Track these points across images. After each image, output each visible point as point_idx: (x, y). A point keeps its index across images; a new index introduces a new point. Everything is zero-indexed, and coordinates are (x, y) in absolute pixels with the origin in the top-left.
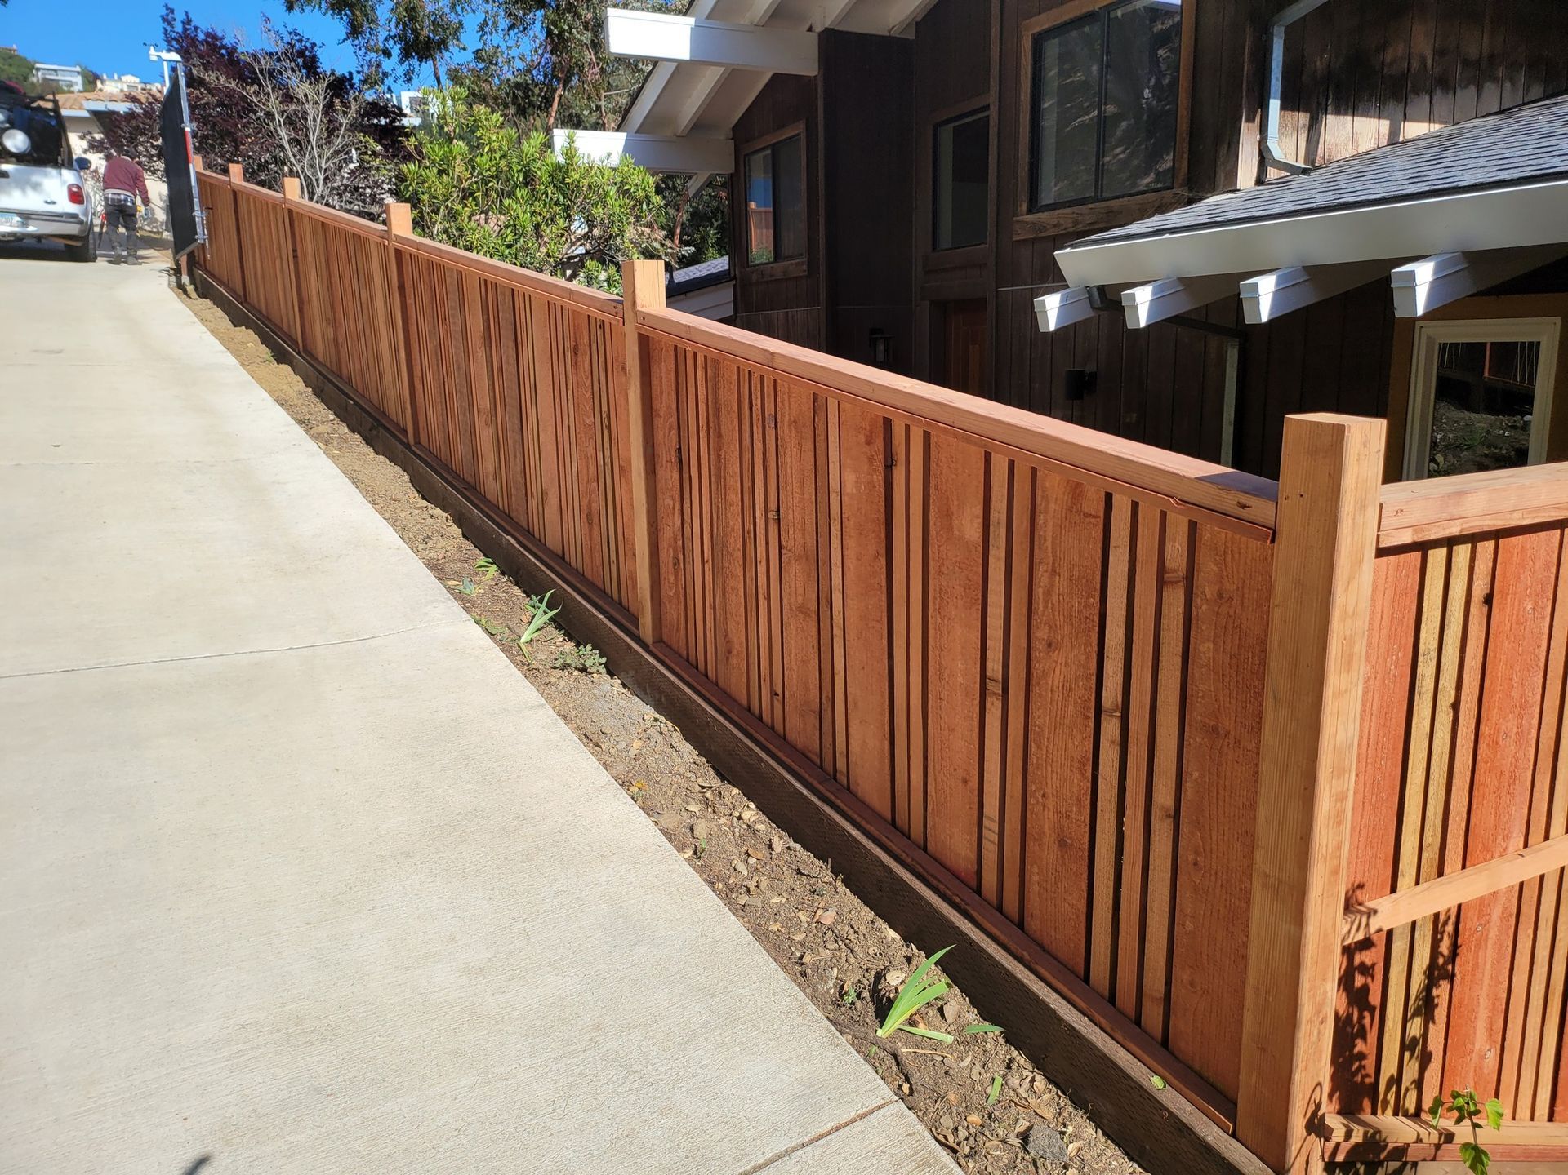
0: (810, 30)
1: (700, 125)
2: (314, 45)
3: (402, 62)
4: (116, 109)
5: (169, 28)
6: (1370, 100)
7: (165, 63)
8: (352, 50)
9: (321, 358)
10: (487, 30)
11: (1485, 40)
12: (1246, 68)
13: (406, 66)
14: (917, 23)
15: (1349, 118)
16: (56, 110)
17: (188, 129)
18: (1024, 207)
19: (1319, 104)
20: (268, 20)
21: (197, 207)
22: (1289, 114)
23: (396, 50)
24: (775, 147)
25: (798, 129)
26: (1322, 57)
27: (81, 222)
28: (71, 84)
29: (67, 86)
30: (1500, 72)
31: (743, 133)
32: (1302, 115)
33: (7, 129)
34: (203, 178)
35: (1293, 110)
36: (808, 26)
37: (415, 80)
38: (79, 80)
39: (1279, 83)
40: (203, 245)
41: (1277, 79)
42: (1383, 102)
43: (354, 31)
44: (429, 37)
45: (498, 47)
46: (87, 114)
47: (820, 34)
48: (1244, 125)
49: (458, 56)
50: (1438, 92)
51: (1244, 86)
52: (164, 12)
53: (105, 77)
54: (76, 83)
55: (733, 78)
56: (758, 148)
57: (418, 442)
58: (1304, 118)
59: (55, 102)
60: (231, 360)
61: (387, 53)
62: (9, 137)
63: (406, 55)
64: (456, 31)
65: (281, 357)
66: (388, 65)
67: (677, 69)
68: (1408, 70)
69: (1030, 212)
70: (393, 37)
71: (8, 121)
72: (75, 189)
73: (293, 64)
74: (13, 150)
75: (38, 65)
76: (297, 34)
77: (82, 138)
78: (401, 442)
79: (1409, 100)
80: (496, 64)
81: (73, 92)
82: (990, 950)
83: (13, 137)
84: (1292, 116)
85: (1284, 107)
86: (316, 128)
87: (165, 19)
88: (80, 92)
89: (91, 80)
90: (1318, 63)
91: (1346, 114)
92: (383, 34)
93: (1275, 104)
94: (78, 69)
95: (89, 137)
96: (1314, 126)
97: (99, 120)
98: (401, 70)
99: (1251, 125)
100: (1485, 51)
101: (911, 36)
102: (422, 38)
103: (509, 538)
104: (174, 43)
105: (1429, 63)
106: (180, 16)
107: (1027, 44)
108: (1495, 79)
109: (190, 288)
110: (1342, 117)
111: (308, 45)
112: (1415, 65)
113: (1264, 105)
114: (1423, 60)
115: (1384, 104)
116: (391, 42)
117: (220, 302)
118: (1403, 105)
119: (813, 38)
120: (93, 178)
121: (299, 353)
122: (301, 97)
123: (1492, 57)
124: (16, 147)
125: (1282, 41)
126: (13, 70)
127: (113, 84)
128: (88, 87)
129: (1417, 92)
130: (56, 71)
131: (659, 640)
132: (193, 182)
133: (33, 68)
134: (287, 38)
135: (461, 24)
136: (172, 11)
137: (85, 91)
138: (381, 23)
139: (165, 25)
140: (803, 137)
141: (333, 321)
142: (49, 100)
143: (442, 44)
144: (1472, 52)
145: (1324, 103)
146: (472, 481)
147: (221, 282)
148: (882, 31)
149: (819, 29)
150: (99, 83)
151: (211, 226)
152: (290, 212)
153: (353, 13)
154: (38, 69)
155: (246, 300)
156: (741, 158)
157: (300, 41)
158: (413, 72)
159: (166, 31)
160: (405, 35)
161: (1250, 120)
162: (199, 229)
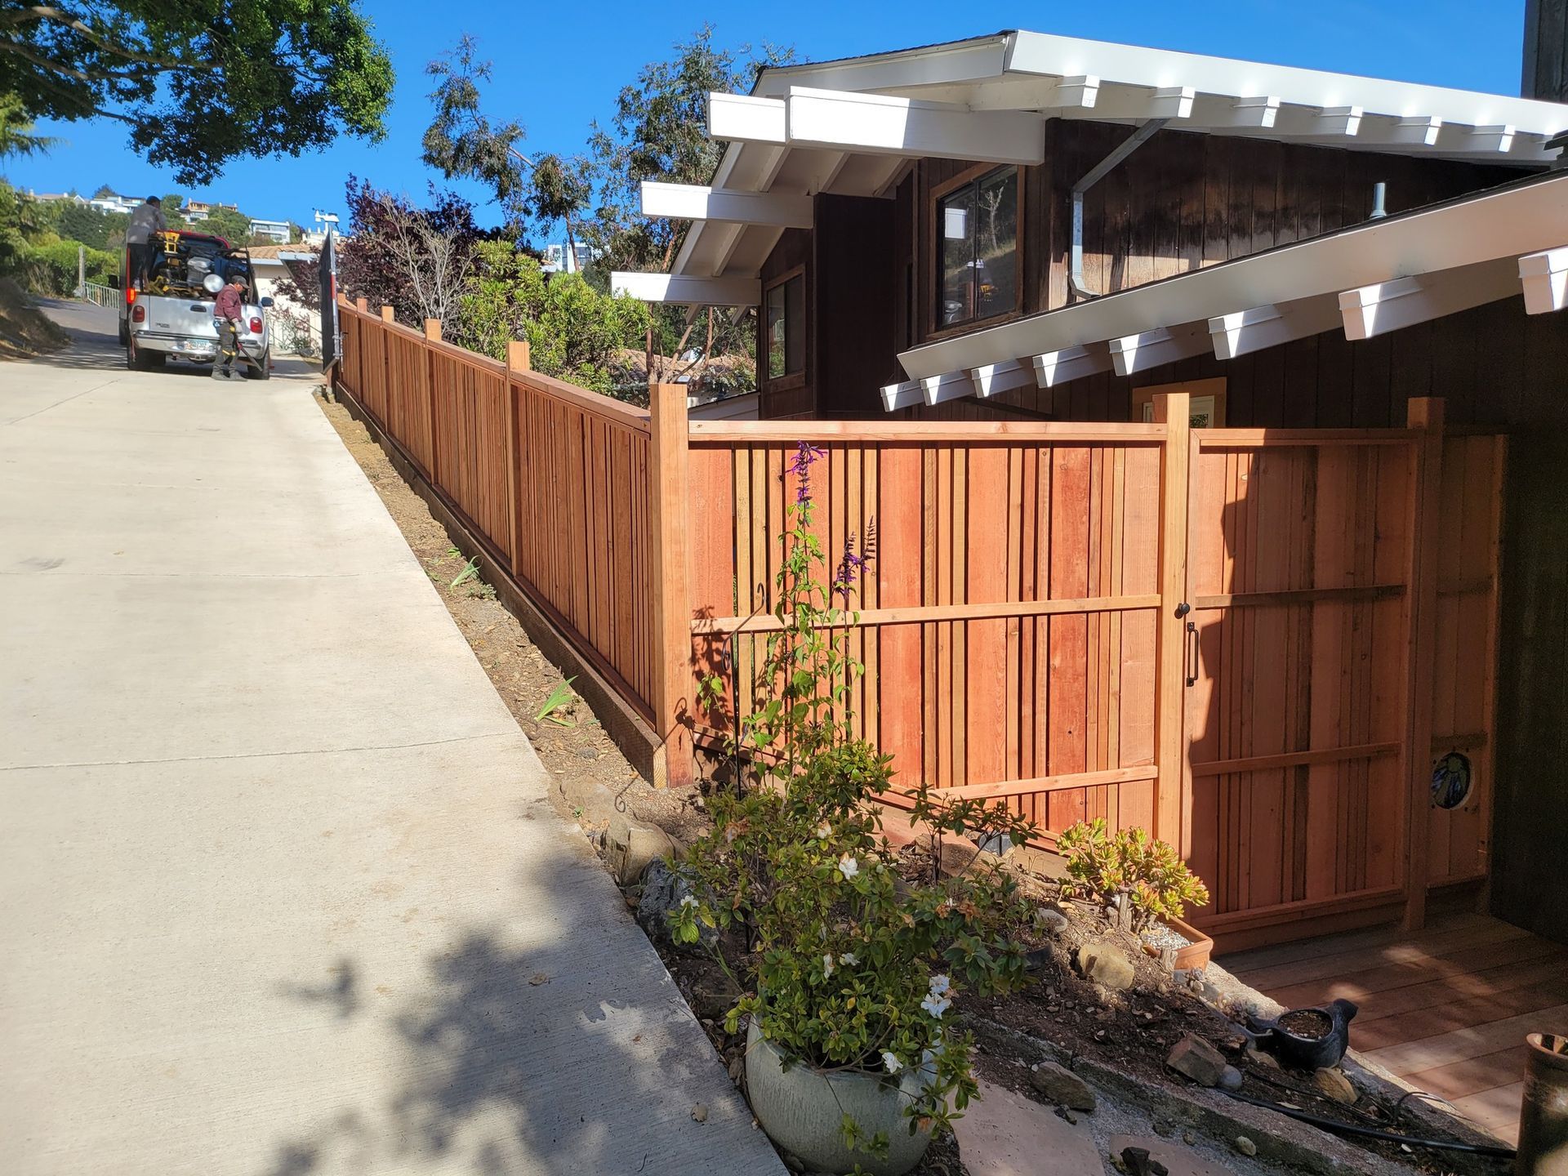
0: (808, 194)
1: (730, 268)
2: (469, 205)
3: (539, 218)
4: (304, 259)
5: (351, 193)
6: (1169, 243)
7: (326, 224)
8: (501, 209)
9: (397, 435)
10: (608, 193)
11: (1278, 198)
12: (1052, 223)
13: (543, 223)
14: (897, 187)
15: (1150, 259)
16: (248, 260)
17: (334, 273)
18: (933, 327)
19: (1121, 248)
20: (432, 186)
21: (336, 332)
22: (1093, 256)
23: (534, 209)
24: (786, 284)
25: (800, 270)
26: (1121, 214)
27: (258, 348)
28: (280, 237)
29: (277, 239)
30: (1295, 221)
31: (767, 273)
32: (1105, 256)
33: (208, 274)
34: (342, 310)
35: (1097, 253)
36: (806, 193)
37: (550, 235)
38: (287, 233)
39: (1081, 234)
40: (339, 361)
41: (1079, 231)
42: (1181, 245)
43: (502, 193)
44: (561, 199)
45: (616, 206)
46: (281, 263)
47: (815, 197)
48: (1052, 264)
49: (586, 213)
50: (1235, 236)
51: (1051, 236)
52: (348, 179)
53: (310, 231)
54: (285, 236)
55: (750, 233)
56: (776, 285)
57: (437, 483)
58: (1108, 259)
59: (247, 253)
60: (338, 438)
61: (528, 212)
62: (209, 281)
63: (543, 212)
64: (586, 192)
65: (375, 438)
66: (529, 221)
67: (706, 224)
68: (1205, 222)
69: (937, 330)
70: (532, 199)
71: (210, 267)
72: (256, 322)
73: (426, 224)
74: (212, 290)
75: (253, 221)
76: (455, 196)
77: (273, 283)
78: (427, 483)
79: (1206, 243)
80: (614, 221)
81: (281, 244)
82: (594, 677)
83: (213, 280)
84: (1095, 258)
85: (1087, 250)
86: (441, 274)
87: (348, 186)
88: (287, 244)
89: (298, 233)
90: (1119, 218)
91: (1147, 255)
92: (525, 196)
93: (1077, 250)
94: (287, 224)
95: (278, 282)
96: (1117, 264)
97: (290, 268)
98: (539, 226)
99: (1058, 264)
100: (1279, 206)
101: (893, 196)
102: (556, 199)
103: (466, 531)
104: (355, 204)
105: (1224, 216)
106: (361, 182)
107: (933, 205)
108: (1291, 227)
109: (331, 396)
110: (1143, 258)
111: (464, 205)
112: (1211, 217)
113: (1069, 250)
114: (1218, 214)
115: (1183, 248)
116: (531, 203)
117: (349, 406)
118: (1201, 248)
119: (811, 199)
120: (284, 317)
121: (385, 434)
122: (433, 250)
123: (1285, 209)
124: (213, 288)
125: (1081, 204)
126: (232, 225)
127: (316, 237)
128: (295, 240)
129: (1213, 237)
130: (268, 225)
131: (521, 574)
132: (335, 313)
133: (249, 223)
134: (447, 200)
135: (590, 187)
136: (355, 179)
137: (292, 243)
138: (524, 186)
139: (349, 190)
140: (804, 276)
141: (403, 407)
142: (242, 252)
143: (571, 205)
144: (1268, 207)
145: (1126, 247)
146: (457, 500)
147: (349, 389)
148: (867, 193)
149: (814, 193)
150: (304, 236)
151: (346, 347)
152: (385, 331)
153: (500, 178)
154: (253, 224)
155: (362, 401)
156: (765, 294)
157: (457, 202)
158: (549, 226)
159: (349, 194)
160: (542, 197)
161: (1058, 260)
162: (336, 349)
